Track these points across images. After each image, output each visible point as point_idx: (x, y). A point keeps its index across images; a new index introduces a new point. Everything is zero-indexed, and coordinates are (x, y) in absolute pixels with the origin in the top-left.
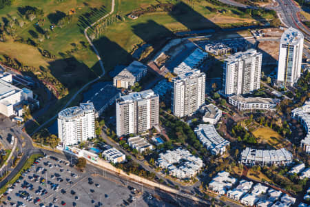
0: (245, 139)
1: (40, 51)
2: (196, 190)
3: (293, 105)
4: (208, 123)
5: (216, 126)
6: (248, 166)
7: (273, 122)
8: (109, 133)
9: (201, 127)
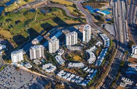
0: (70, 60)
1: (11, 33)
2: (53, 76)
3: (86, 49)
4: (59, 55)
5: (62, 56)
6: (70, 68)
7: (80, 54)
8: (28, 58)
9: (57, 56)
